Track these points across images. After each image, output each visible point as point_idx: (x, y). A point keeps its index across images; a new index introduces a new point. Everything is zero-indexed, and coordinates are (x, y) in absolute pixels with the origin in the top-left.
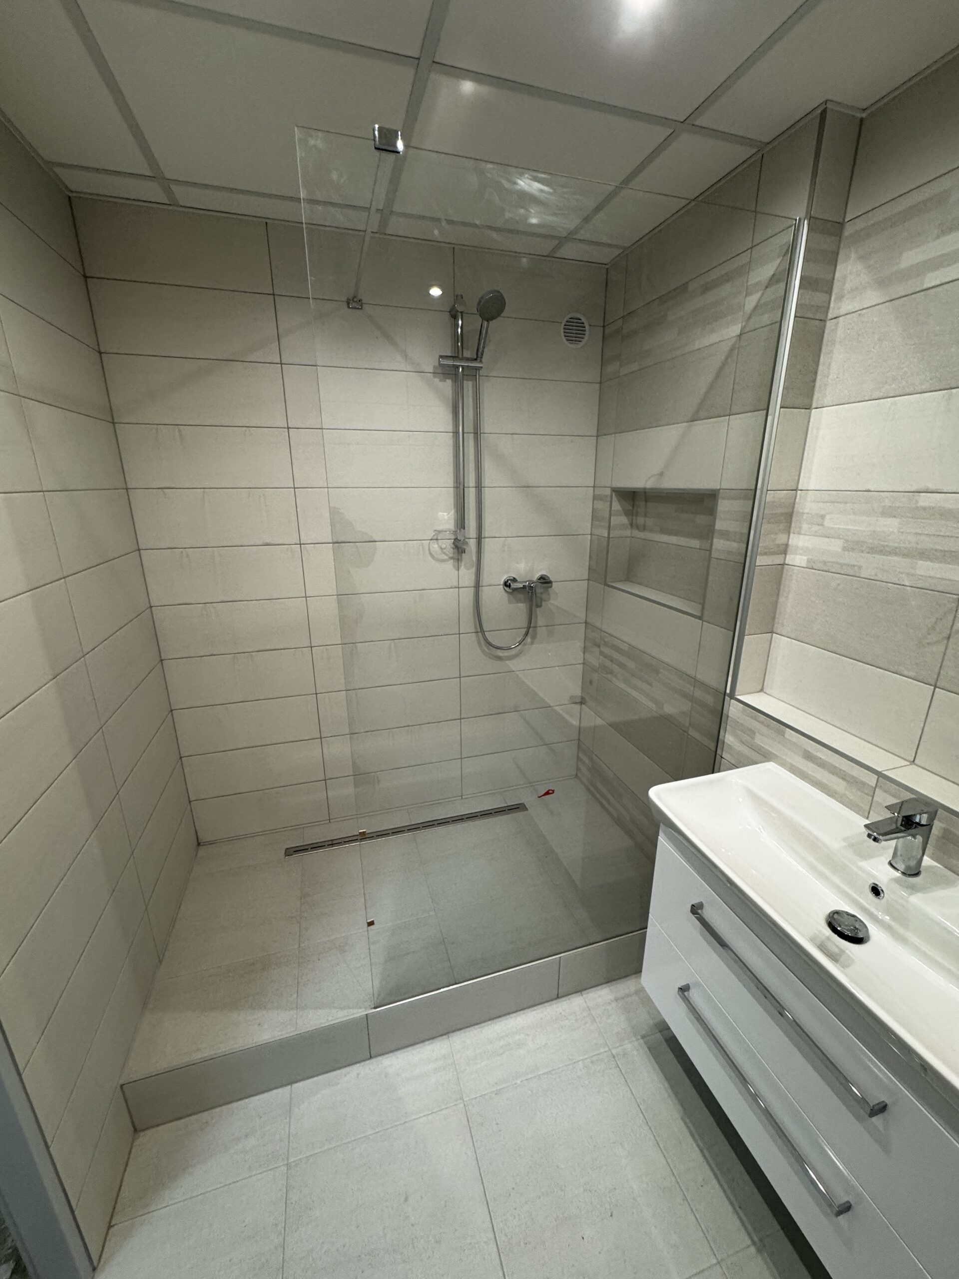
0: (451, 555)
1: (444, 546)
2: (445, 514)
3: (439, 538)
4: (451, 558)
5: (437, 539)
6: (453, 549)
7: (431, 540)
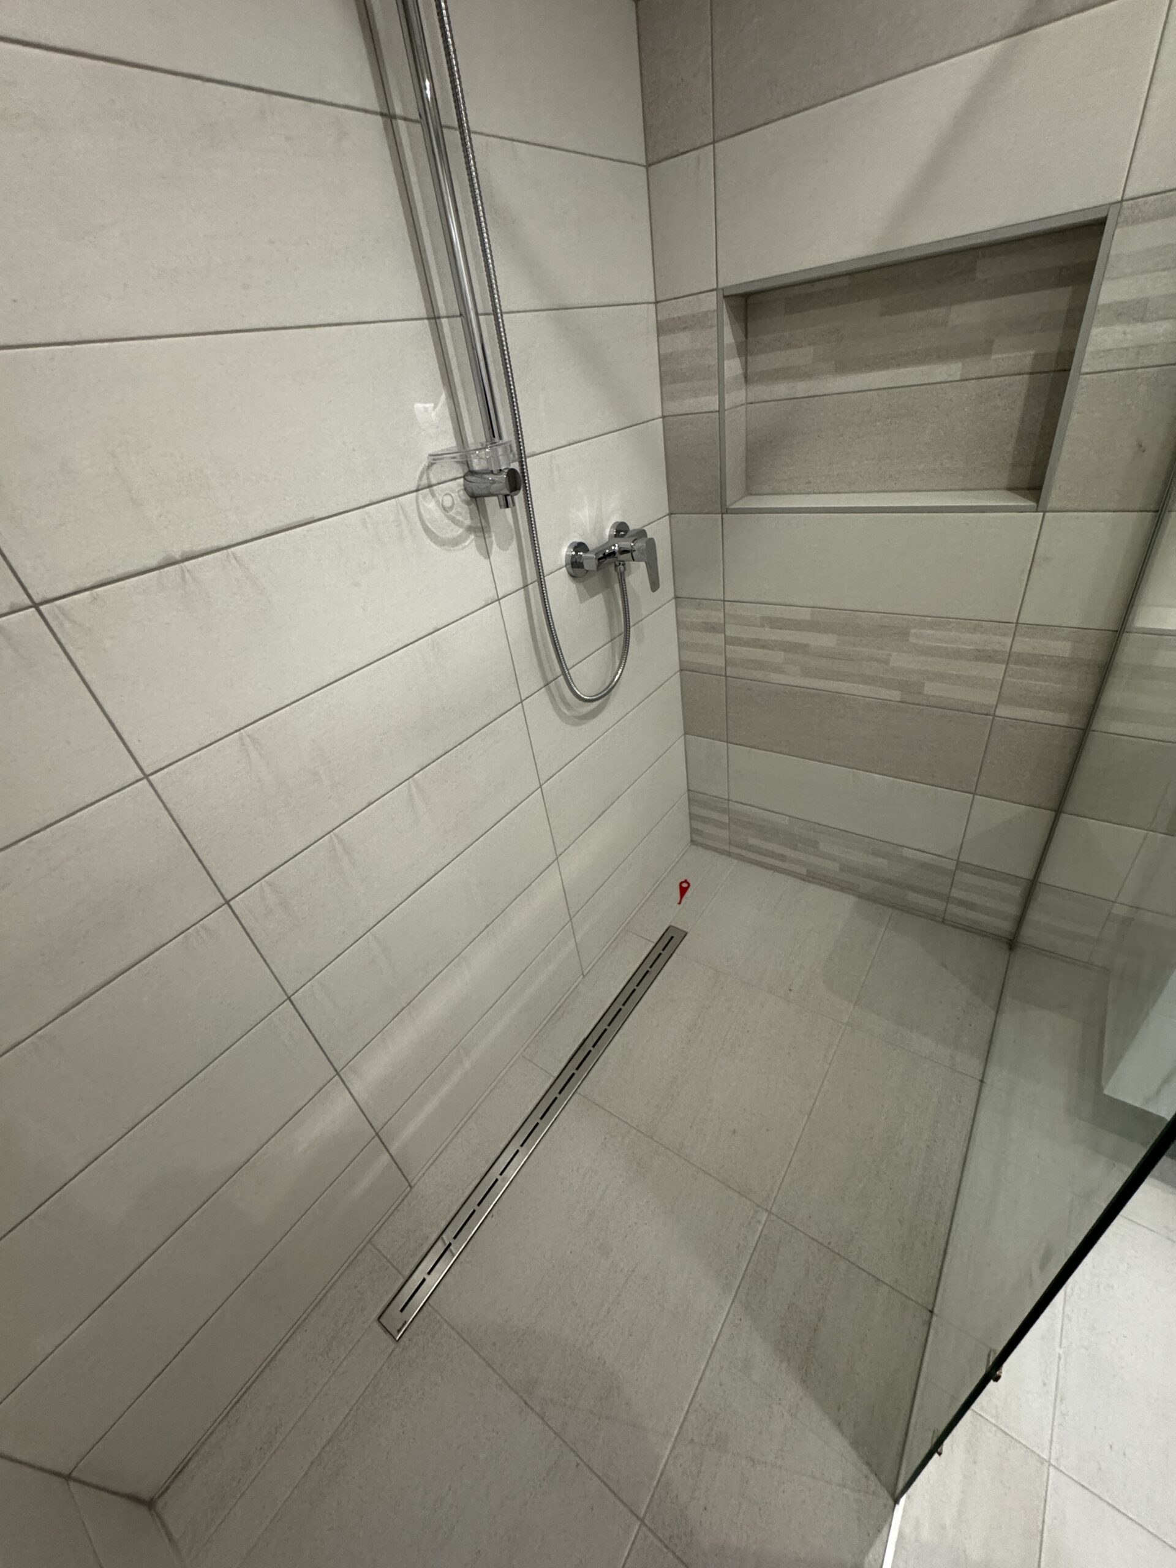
0: (468, 522)
1: (448, 502)
2: (430, 406)
3: (434, 481)
4: (470, 529)
5: (430, 486)
6: (468, 503)
7: (417, 490)
